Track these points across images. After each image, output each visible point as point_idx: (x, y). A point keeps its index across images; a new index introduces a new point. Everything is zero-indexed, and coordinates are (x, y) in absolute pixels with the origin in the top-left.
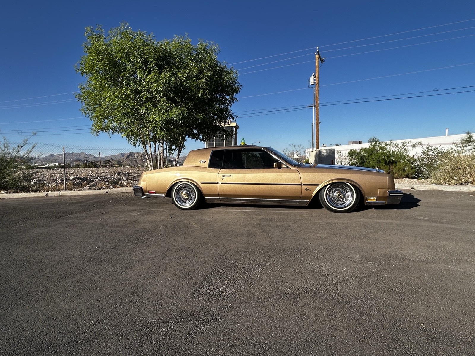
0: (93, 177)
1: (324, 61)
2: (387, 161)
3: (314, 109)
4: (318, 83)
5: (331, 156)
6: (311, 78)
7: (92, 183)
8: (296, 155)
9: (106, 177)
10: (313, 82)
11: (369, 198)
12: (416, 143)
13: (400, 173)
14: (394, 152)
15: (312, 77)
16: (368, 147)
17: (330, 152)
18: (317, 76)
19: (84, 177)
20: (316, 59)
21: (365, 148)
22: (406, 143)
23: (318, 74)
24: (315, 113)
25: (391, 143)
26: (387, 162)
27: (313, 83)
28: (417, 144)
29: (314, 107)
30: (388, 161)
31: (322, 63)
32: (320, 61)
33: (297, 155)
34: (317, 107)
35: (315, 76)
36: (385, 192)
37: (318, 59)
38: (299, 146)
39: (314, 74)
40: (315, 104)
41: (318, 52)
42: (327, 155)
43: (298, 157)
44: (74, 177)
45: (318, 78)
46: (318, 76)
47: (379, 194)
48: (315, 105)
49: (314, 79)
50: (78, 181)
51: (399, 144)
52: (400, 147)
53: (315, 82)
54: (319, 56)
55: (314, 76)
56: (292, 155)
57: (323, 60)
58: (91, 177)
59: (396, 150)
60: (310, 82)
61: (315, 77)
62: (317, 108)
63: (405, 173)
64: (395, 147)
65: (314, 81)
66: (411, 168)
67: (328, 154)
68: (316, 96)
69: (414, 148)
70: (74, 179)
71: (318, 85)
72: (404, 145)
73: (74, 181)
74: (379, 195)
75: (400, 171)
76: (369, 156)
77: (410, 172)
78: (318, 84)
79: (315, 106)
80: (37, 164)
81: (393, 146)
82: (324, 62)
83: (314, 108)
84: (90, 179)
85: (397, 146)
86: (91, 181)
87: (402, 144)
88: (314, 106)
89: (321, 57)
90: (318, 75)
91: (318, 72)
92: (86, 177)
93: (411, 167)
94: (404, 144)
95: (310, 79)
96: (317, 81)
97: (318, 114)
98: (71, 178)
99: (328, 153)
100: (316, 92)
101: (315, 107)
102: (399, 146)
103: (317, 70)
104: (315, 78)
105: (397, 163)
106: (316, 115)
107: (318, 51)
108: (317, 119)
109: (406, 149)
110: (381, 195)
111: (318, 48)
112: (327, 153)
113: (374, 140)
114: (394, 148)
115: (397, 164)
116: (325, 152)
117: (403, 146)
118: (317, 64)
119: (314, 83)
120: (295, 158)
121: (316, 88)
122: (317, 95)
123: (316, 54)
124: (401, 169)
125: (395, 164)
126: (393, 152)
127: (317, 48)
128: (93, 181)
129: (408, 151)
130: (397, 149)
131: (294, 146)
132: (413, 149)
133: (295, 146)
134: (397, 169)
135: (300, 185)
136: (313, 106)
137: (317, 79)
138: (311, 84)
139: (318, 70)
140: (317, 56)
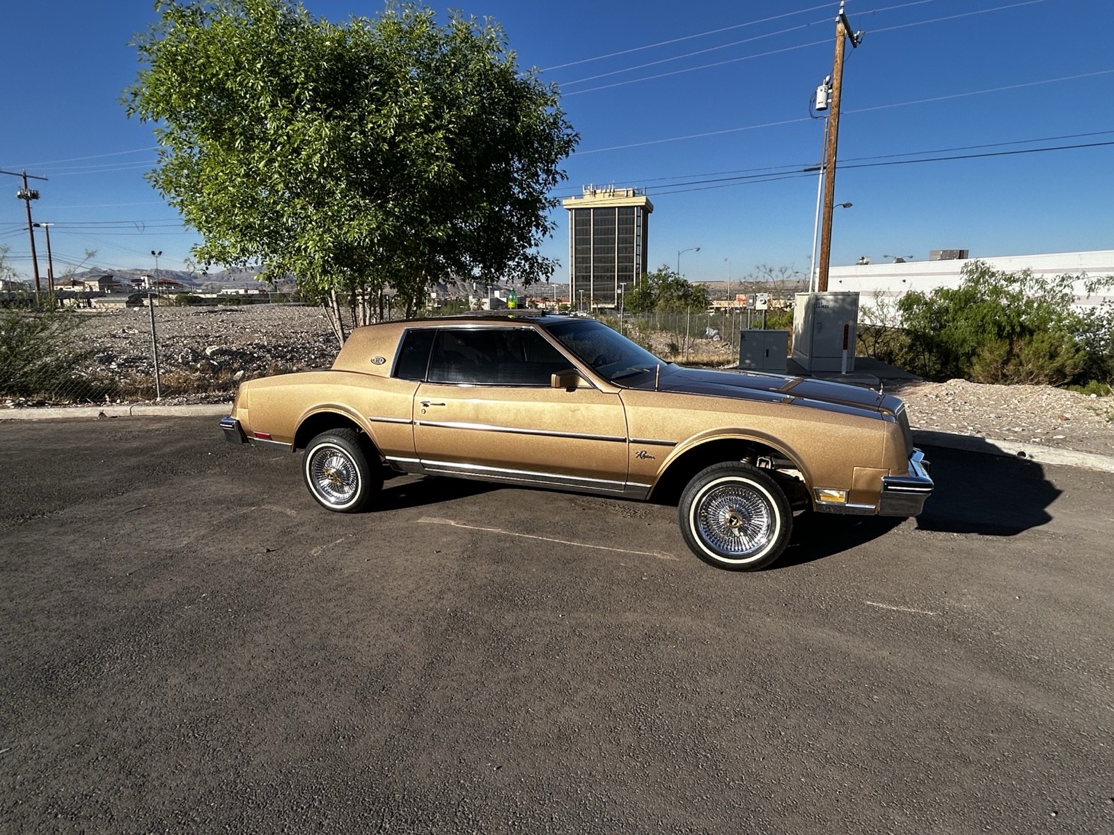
0: (260, 349)
1: (859, 40)
2: (1004, 329)
3: (821, 176)
4: (839, 106)
5: (847, 310)
6: (818, 91)
7: (255, 365)
8: (761, 301)
9: (293, 348)
10: (825, 102)
11: (826, 491)
12: (1099, 280)
13: (1040, 363)
14: (1033, 302)
15: (823, 87)
16: (956, 288)
17: (843, 300)
18: (836, 84)
19: (239, 349)
20: (837, 34)
21: (948, 290)
22: (1070, 278)
23: (839, 78)
24: (824, 187)
25: (1028, 275)
26: (1006, 332)
27: (822, 105)
28: (1102, 281)
29: (821, 172)
30: (1007, 329)
31: (855, 46)
32: (848, 40)
33: (763, 302)
34: (831, 172)
35: (830, 84)
36: (874, 478)
37: (844, 35)
38: (781, 271)
39: (828, 78)
40: (826, 161)
41: (841, 15)
42: (834, 307)
43: (765, 307)
44: (214, 349)
45: (838, 90)
46: (838, 85)
47: (855, 482)
48: (825, 165)
49: (828, 94)
50: (223, 359)
51: (1049, 281)
52: (1052, 289)
53: (830, 101)
54: (847, 27)
55: (827, 84)
56: (751, 301)
57: (857, 37)
58: (254, 348)
59: (1036, 295)
60: (815, 100)
61: (831, 88)
62: (828, 173)
63: (1055, 365)
64: (1035, 289)
65: (828, 99)
66: (1073, 350)
67: (837, 305)
68: (830, 140)
69: (1091, 293)
70: (213, 353)
71: (837, 109)
72: (1065, 283)
73: (213, 360)
74: (855, 486)
75: (1038, 358)
76: (956, 312)
77: (1069, 361)
78: (837, 107)
79: (825, 168)
80: (200, 291)
81: (1032, 284)
82: (860, 43)
83: (823, 174)
84: (252, 353)
85: (1042, 286)
86: (253, 359)
87: (1057, 281)
88: (822, 168)
89: (852, 29)
90: (839, 81)
91: (839, 74)
92: (243, 349)
93: (1075, 346)
94: (1063, 280)
95: (816, 93)
96: (836, 99)
97: (831, 189)
98: (208, 351)
99: (840, 301)
100: (830, 129)
101: (825, 170)
102: (1048, 287)
103: (837, 67)
104: (830, 91)
105: (1035, 334)
106: (826, 194)
107: (841, 12)
108: (829, 205)
109: (1067, 294)
110: (861, 486)
111: (842, 3)
112: (836, 301)
113: (976, 266)
114: (1032, 292)
115: (1034, 337)
116: (832, 300)
117: (1061, 285)
118: (839, 49)
119: (827, 104)
120: (757, 309)
121: (830, 117)
122: (833, 138)
123: (839, 22)
124: (1042, 354)
125: (1028, 336)
126: (1029, 303)
127: (839, 4)
128: (259, 358)
129: (1073, 301)
130: (1041, 293)
131: (768, 270)
132: (1089, 295)
133: (771, 271)
134: (1031, 352)
135: (624, 441)
136: (819, 169)
137: (836, 94)
138: (818, 106)
139: (839, 67)
140: (840, 27)
